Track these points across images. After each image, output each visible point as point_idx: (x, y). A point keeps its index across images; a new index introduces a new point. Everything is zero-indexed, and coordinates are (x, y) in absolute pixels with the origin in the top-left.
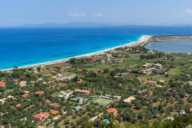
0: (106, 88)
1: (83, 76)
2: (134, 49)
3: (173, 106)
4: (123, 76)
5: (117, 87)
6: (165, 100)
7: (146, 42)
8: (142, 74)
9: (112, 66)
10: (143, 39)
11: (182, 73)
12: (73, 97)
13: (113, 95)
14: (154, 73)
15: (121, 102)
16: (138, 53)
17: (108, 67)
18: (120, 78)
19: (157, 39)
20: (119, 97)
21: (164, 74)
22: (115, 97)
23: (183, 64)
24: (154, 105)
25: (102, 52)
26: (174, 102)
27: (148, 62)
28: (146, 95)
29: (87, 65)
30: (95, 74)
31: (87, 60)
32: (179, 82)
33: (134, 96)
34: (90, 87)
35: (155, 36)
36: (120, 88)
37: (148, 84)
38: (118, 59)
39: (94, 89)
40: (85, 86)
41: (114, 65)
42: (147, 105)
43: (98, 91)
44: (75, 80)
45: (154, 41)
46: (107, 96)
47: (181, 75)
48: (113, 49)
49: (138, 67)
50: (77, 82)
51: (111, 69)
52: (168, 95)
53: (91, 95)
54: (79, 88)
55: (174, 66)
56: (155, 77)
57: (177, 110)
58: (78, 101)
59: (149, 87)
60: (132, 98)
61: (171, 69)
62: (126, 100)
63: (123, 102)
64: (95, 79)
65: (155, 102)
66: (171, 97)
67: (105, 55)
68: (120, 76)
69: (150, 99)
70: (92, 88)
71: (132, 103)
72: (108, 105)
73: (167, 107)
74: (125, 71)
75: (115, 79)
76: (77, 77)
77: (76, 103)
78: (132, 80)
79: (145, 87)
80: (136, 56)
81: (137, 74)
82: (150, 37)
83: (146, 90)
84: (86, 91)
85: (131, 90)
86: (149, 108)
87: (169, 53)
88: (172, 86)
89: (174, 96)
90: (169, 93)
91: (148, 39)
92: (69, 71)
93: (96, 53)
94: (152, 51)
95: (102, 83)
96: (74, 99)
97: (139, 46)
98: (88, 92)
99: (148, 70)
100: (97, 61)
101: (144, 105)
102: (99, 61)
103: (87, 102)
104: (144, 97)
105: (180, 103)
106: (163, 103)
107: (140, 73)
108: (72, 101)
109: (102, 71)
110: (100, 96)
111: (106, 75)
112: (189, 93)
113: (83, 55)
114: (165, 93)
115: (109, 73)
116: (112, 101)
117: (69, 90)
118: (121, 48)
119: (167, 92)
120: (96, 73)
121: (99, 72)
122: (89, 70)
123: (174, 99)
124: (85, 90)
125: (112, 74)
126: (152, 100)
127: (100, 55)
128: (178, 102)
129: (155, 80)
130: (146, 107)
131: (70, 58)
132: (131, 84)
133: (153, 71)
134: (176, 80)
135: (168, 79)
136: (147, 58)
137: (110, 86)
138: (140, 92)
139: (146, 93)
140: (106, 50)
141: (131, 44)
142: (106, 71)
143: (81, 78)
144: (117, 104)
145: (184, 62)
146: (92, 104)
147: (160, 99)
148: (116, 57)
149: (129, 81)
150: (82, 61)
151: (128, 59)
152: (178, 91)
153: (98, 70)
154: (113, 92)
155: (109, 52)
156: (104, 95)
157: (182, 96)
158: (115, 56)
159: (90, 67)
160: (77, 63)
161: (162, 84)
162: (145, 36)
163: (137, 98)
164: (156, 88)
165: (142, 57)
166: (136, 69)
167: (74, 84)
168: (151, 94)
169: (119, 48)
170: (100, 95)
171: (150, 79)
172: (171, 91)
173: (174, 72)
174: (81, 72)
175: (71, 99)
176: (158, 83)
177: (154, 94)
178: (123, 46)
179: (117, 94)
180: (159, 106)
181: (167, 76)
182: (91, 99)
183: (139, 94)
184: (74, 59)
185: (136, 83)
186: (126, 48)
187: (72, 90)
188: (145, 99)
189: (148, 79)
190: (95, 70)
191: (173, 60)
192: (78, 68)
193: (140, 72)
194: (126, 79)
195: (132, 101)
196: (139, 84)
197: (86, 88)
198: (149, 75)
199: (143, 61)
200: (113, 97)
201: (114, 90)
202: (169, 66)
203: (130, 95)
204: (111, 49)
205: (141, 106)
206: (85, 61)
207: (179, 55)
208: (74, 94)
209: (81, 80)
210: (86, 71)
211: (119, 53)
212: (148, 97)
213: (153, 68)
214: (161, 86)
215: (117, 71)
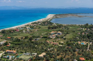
0: (27, 48)
1: (11, 41)
2: (44, 23)
3: (69, 57)
4: (37, 40)
5: (34, 47)
6: (65, 54)
7: (51, 18)
8: (49, 38)
9: (30, 34)
10: (50, 16)
11: (74, 37)
12: (4, 56)
13: (32, 52)
14: (57, 37)
15: (37, 56)
16: (47, 25)
17: (27, 35)
18: (36, 42)
19: (58, 17)
20: (36, 54)
21: (63, 38)
22: (33, 54)
23: (74, 31)
24: (58, 57)
25: (23, 25)
26: (70, 54)
27: (53, 31)
28: (53, 52)
29: (14, 34)
30: (19, 40)
31: (14, 31)
32: (72, 42)
33: (45, 52)
34: (16, 48)
35: (56, 15)
36: (36, 48)
37: (53, 44)
38: (34, 30)
39: (19, 49)
40: (13, 48)
41: (31, 33)
42: (53, 58)
43: (21, 51)
44: (6, 44)
45: (56, 17)
46: (28, 54)
47: (73, 38)
48: (31, 23)
49: (47, 34)
50: (7, 45)
51: (30, 36)
52: (66, 51)
53: (17, 53)
54: (8, 49)
55: (69, 33)
56: (57, 40)
57: (72, 59)
58: (8, 58)
59: (54, 46)
60: (44, 54)
61: (67, 35)
62: (40, 56)
63: (38, 57)
64: (19, 43)
65: (58, 55)
66: (68, 52)
67: (25, 27)
68: (35, 40)
69: (55, 54)
70: (17, 49)
71: (44, 57)
72: (29, 59)
73: (66, 58)
74: (38, 37)
75: (32, 42)
76: (7, 42)
77: (7, 59)
78: (43, 42)
79: (52, 47)
80: (45, 27)
81: (46, 39)
82: (54, 15)
83: (53, 48)
84: (13, 51)
85: (43, 49)
86: (55, 60)
87: (65, 25)
88: (68, 45)
89: (69, 51)
90: (67, 49)
91: (52, 16)
92: (2, 39)
93: (19, 26)
94: (55, 24)
95: (24, 45)
97: (47, 21)
98: (15, 51)
99: (53, 36)
100: (20, 31)
101: (51, 58)
102: (22, 31)
103: (14, 58)
104: (51, 53)
105: (73, 55)
106: (63, 56)
107: (48, 38)
108: (4, 58)
109: (24, 38)
110: (23, 54)
111: (27, 40)
112: (78, 49)
113: (11, 28)
114: (64, 49)
115: (29, 39)
116: (31, 56)
117: (2, 51)
118: (36, 22)
119: (65, 49)
120: (20, 39)
121: (22, 38)
122: (15, 37)
123: (70, 53)
124: (13, 50)
125: (31, 39)
126: (56, 54)
127: (22, 27)
128: (72, 55)
129: (58, 42)
130: (53, 59)
131: (2, 30)
132: (43, 45)
133: (56, 36)
134: (70, 41)
135: (66, 41)
136: (52, 28)
137: (29, 47)
138: (49, 50)
139: (53, 50)
140: (26, 24)
141: (41, 20)
142: (26, 38)
143: (9, 43)
144: (35, 58)
145: (75, 30)
146: (18, 59)
147: (61, 53)
148: (33, 28)
149: (41, 43)
150: (10, 31)
151: (40, 29)
152: (72, 48)
153: (21, 37)
154: (31, 51)
155: (28, 25)
156: (26, 53)
157: (74, 51)
158: (32, 27)
159: (16, 35)
160: (7, 33)
161: (62, 44)
162: (51, 15)
163: (47, 54)
164: (59, 47)
165: (49, 28)
166: (46, 36)
167: (5, 47)
168: (56, 50)
169: (34, 23)
170: (23, 53)
171: (55, 41)
172: (67, 48)
173: (69, 36)
174: (10, 39)
175: (4, 57)
176: (60, 43)
177: (58, 51)
178: (37, 21)
179: (34, 52)
180: (61, 58)
181: (65, 39)
182: (17, 56)
183: (48, 51)
184: (5, 30)
185: (46, 44)
186: (39, 22)
187: (4, 51)
188: (52, 54)
189: (54, 42)
190: (19, 37)
191: (68, 29)
192: (7, 36)
193: (48, 37)
194: (40, 42)
195: (44, 55)
196: (48, 45)
197: (13, 49)
198: (54, 39)
199: (50, 30)
200: (32, 54)
201: (32, 49)
202: (66, 33)
203: (43, 52)
204: (29, 23)
205: (50, 59)
206: (12, 31)
207: (72, 26)
208: (5, 53)
209: (10, 44)
210: (13, 38)
211: (34, 26)
212: (54, 52)
213: (57, 34)
214: (61, 45)
215: (34, 37)
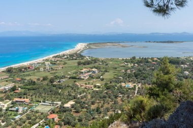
0: (46, 95)
1: (22, 85)
2: (71, 56)
3: (109, 106)
4: (62, 82)
5: (56, 93)
6: (102, 102)
7: (82, 49)
8: (80, 79)
9: (51, 73)
10: (80, 46)
11: (116, 76)
12: (11, 107)
13: (53, 101)
14: (91, 77)
15: (62, 106)
16: (76, 59)
17: (45, 74)
18: (59, 85)
19: (92, 46)
20: (60, 103)
21: (99, 78)
22: (55, 103)
23: (116, 68)
24: (93, 107)
25: (40, 60)
26: (110, 102)
27: (85, 68)
28: (85, 99)
29: (25, 73)
30: (34, 82)
31: (25, 69)
32: (113, 84)
33: (74, 100)
34: (29, 95)
35: (90, 44)
36: (59, 94)
37: (86, 88)
38: (56, 66)
39: (34, 97)
40: (25, 94)
41: (53, 72)
42: (86, 108)
43: (37, 99)
44: (13, 89)
45: (90, 48)
46: (47, 103)
47: (114, 77)
48: (51, 56)
49: (76, 73)
50: (16, 91)
51: (50, 76)
52: (105, 97)
53: (30, 103)
54: (18, 97)
55: (108, 70)
56: (91, 81)
57: (113, 109)
58: (17, 111)
59: (88, 91)
60: (72, 102)
61: (106, 73)
62: (66, 105)
63: (64, 107)
64: (34, 86)
65: (93, 104)
66: (107, 98)
67: (44, 63)
68: (59, 82)
69: (89, 102)
70: (32, 96)
71: (72, 107)
72: (49, 111)
73: (104, 107)
74: (63, 77)
75: (54, 86)
76: (15, 86)
77: (15, 113)
78: (70, 85)
79: (84, 91)
80: (74, 63)
81: (75, 80)
82: (86, 44)
83: (85, 93)
84: (25, 100)
85: (70, 95)
86: (88, 111)
87: (103, 58)
88: (107, 89)
89: (109, 97)
90: (105, 95)
91: (83, 46)
92: (7, 81)
93: (34, 61)
94: (88, 58)
95: (41, 90)
96: (13, 109)
97: (76, 54)
98: (27, 100)
99: (85, 75)
100: (36, 69)
101: (83, 108)
102: (38, 69)
103: (27, 110)
104: (83, 100)
105: (115, 104)
106: (100, 105)
107: (78, 79)
108: (11, 111)
109: (42, 79)
110: (41, 104)
111: (45, 82)
112: (122, 93)
113: (21, 64)
114: (102, 95)
115: (48, 80)
116: (52, 107)
117: (7, 100)
118: (59, 56)
119: (104, 94)
120: (35, 80)
121: (38, 80)
122: (28, 78)
123: (110, 100)
124: (24, 98)
125: (52, 81)
126: (90, 103)
127: (38, 63)
128: (113, 102)
129: (92, 84)
130: (85, 110)
131: (7, 67)
132: (70, 89)
133: (90, 76)
134: (111, 82)
135: (104, 82)
136: (84, 64)
137: (49, 93)
138: (79, 96)
139: (85, 96)
140: (45, 58)
141: (68, 52)
142: (45, 79)
143: (19, 87)
144: (58, 110)
145: (116, 66)
146: (32, 112)
147: (98, 101)
148: (55, 64)
149: (68, 86)
150: (20, 70)
151: (66, 65)
152: (113, 92)
153: (37, 77)
154: (53, 99)
155: (47, 60)
156: (44, 102)
157: (116, 97)
158: (53, 63)
159: (29, 75)
160: (15, 72)
161: (99, 87)
162: (81, 44)
163: (76, 102)
164: (94, 92)
165: (79, 64)
166: (74, 75)
167: (12, 93)
168: (89, 97)
169: (57, 56)
170: (40, 102)
171: (87, 83)
172: (106, 93)
173: (108, 76)
174: (20, 81)
175: (10, 109)
176: (95, 86)
177: (92, 97)
178: (61, 53)
179: (58, 100)
180: (97, 108)
181: (102, 80)
182: (31, 107)
183: (78, 99)
184: (12, 68)
185: (75, 88)
186: (64, 55)
187: (10, 100)
188: (84, 103)
189: (86, 84)
190: (34, 78)
191: (107, 65)
192: (16, 77)
193: (78, 77)
194: (66, 85)
195: (72, 105)
196: (78, 89)
197: (25, 96)
198: (87, 80)
199: (80, 66)
200: (53, 104)
201: (54, 96)
202: (103, 70)
203: (70, 100)
204: (49, 57)
205: (80, 110)
206: (23, 69)
207: (112, 60)
208: (12, 103)
209: (20, 89)
210: (25, 79)
211: (57, 61)
212: (86, 100)
213: (90, 73)
214: (98, 89)
215: (57, 77)
